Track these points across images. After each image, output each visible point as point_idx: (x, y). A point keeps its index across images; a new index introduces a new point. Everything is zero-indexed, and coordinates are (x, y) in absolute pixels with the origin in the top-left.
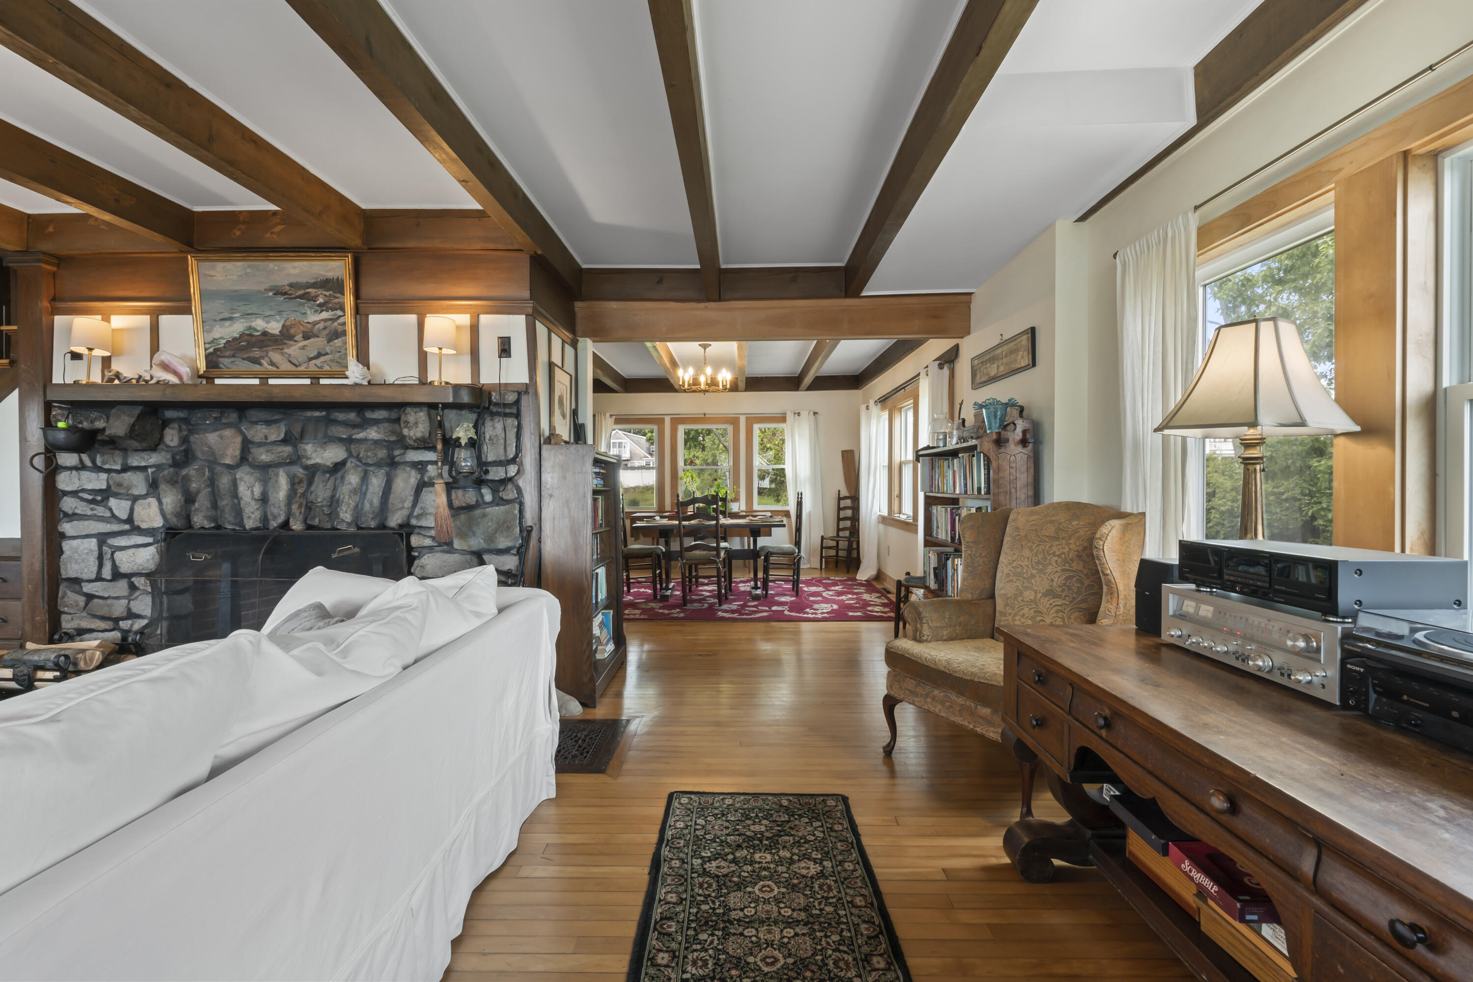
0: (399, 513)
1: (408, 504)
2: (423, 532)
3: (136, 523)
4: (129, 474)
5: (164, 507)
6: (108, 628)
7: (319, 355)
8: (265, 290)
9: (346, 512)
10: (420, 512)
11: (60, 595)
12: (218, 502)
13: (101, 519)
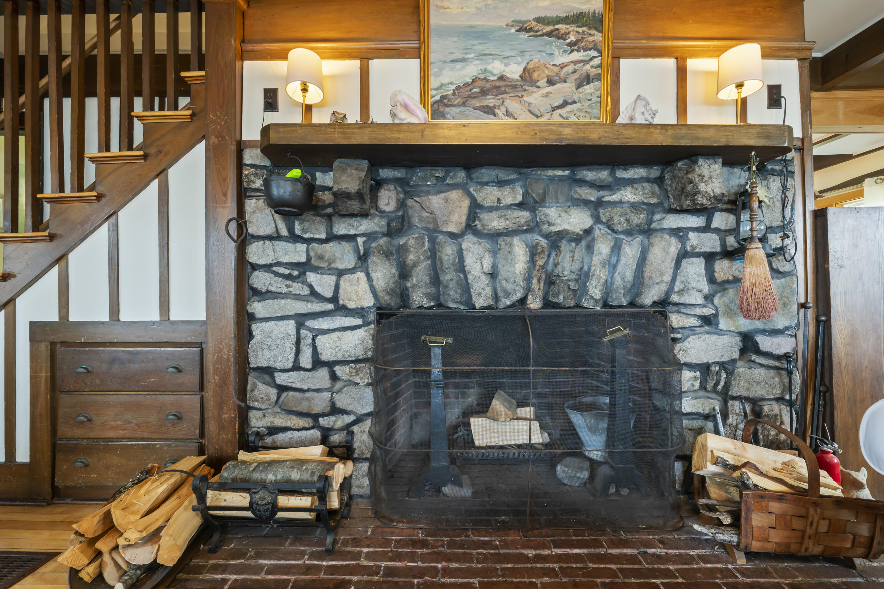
0: (657, 287)
1: (667, 278)
2: (685, 311)
3: (341, 302)
4: (331, 244)
5: (375, 283)
6: (307, 426)
7: (565, 104)
8: (507, 25)
9: (596, 288)
10: (681, 287)
11: (249, 387)
12: (440, 276)
13: (297, 297)
